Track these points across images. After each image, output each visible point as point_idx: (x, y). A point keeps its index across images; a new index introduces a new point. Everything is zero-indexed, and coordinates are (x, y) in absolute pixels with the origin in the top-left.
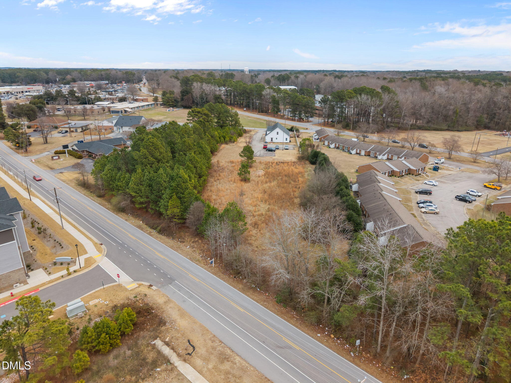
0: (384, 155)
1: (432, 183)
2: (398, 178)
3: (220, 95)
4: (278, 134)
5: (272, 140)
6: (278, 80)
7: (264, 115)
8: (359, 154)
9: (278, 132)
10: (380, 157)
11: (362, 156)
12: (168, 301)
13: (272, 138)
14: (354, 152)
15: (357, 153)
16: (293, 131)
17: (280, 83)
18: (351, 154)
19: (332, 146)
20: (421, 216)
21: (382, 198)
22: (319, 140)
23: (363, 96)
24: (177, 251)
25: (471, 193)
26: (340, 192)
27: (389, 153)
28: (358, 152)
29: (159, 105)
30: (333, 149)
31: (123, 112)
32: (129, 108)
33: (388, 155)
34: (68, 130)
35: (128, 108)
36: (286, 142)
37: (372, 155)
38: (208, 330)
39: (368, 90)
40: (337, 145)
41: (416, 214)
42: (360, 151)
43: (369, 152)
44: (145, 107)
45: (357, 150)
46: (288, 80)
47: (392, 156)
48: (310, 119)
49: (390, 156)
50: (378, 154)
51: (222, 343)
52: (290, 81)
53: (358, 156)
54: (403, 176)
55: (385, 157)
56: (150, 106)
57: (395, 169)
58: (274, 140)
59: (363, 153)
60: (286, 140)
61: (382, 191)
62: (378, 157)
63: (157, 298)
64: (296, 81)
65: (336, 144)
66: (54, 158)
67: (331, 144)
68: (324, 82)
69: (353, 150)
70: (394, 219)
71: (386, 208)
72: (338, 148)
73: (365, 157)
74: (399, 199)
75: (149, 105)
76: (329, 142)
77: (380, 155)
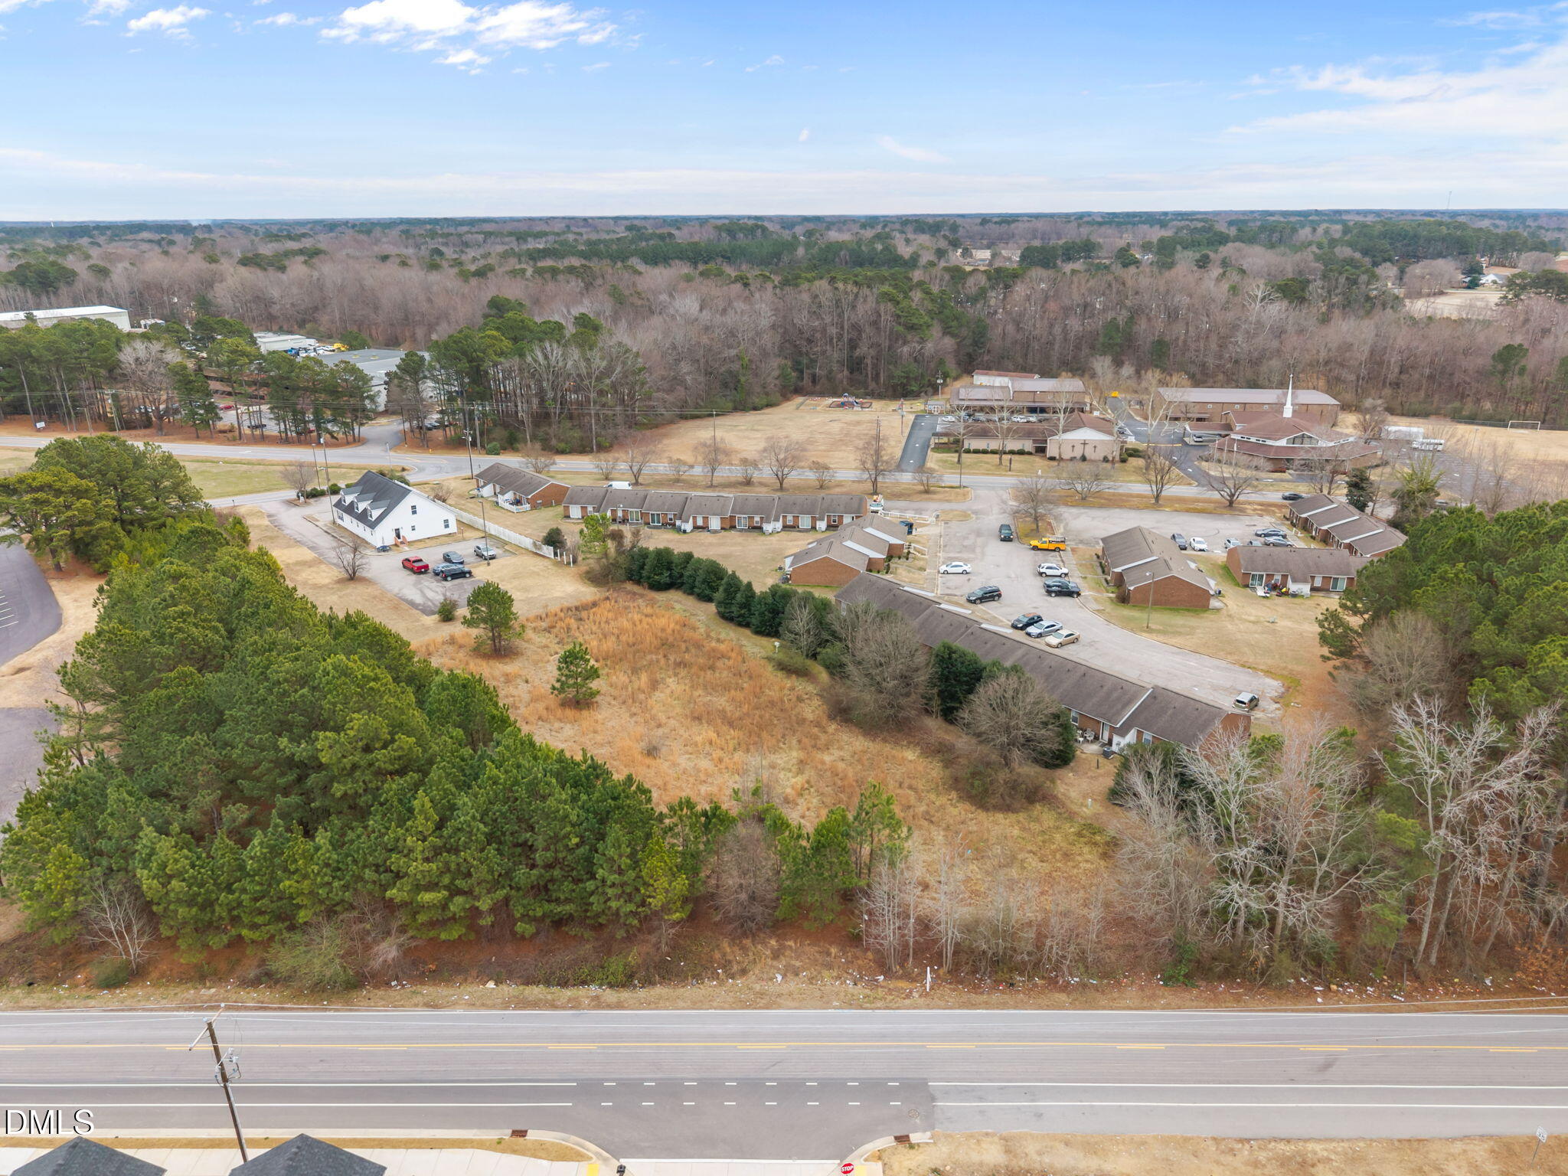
0: (776, 520)
1: (960, 570)
4: (414, 512)
5: (398, 536)
6: (22, 284)
8: (704, 528)
9: (414, 507)
10: (768, 527)
11: (715, 532)
12: (1009, 1144)
13: (397, 531)
14: (689, 525)
15: (699, 528)
18: (685, 532)
22: (525, 506)
24: (780, 1007)
25: (1049, 572)
27: (785, 511)
28: (700, 522)
33: (785, 517)
36: (448, 531)
37: (742, 522)
38: (1186, 1140)
40: (620, 514)
42: (706, 519)
43: (732, 518)
45: (695, 518)
47: (796, 518)
48: (362, 430)
49: (790, 518)
50: (757, 519)
51: (1248, 1140)
54: (888, 565)
55: (779, 525)
57: (874, 555)
59: (715, 523)
60: (447, 526)
62: (763, 526)
63: (975, 1157)
65: (614, 511)
67: (598, 513)
69: (686, 521)
72: (625, 521)
73: (724, 533)
76: (584, 509)
77: (764, 521)
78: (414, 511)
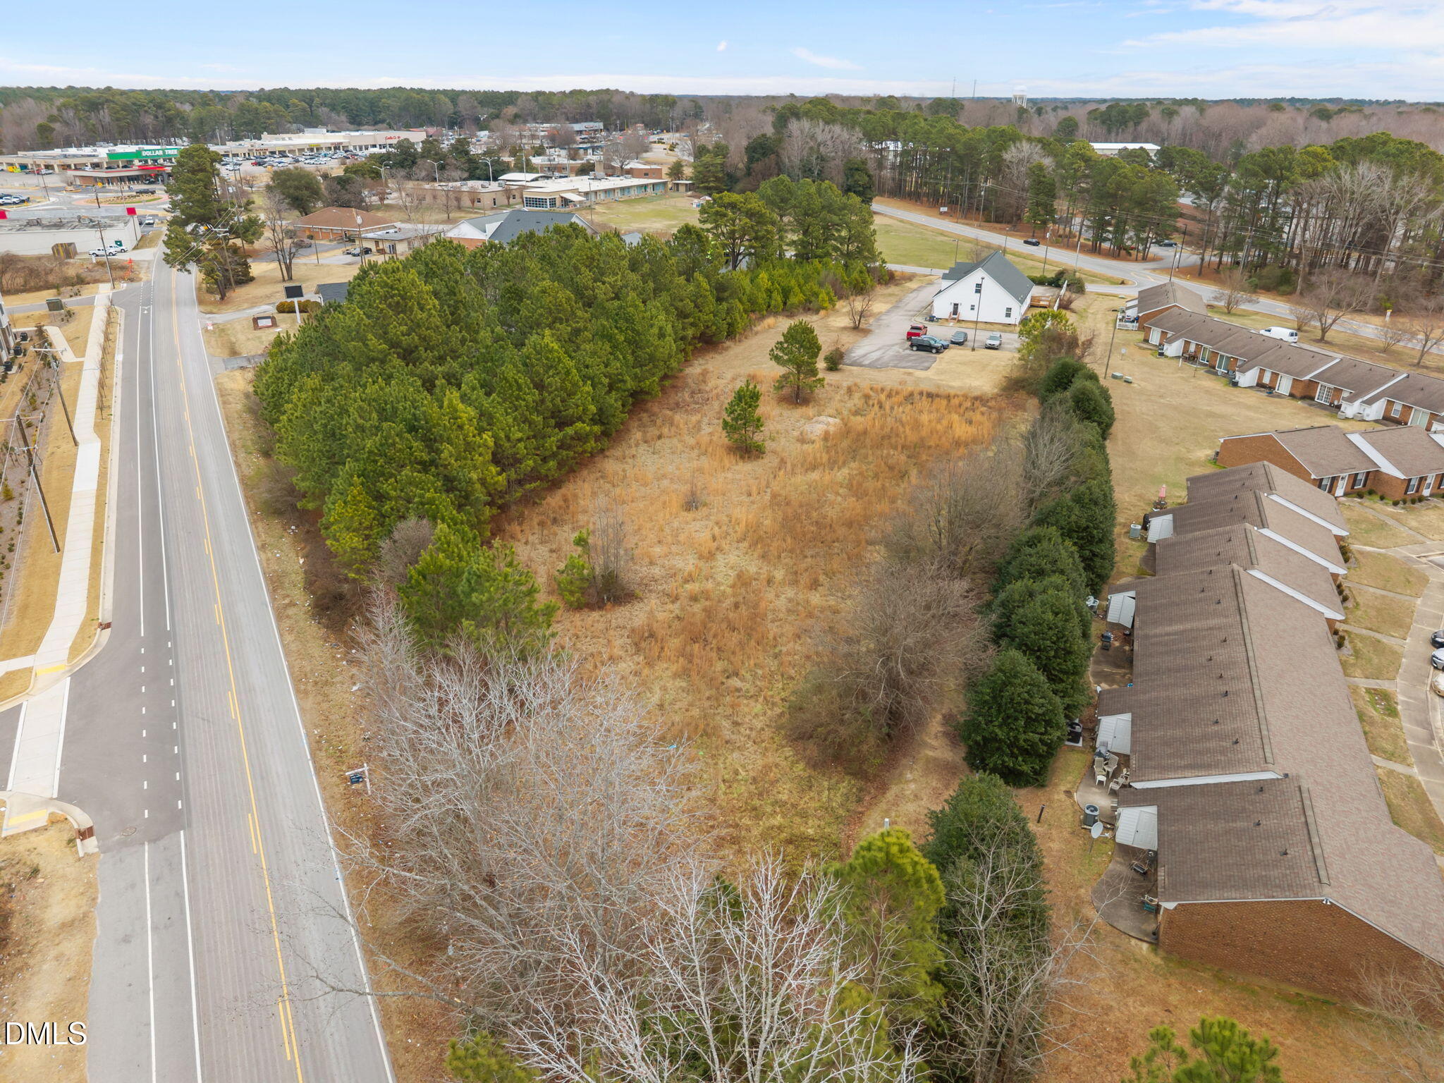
0: (1370, 402)
2: (1391, 509)
3: (864, 162)
4: (978, 291)
5: (955, 312)
7: (1000, 231)
8: (1269, 389)
9: (979, 286)
10: (1350, 409)
11: (1280, 396)
13: (956, 306)
14: (1247, 378)
15: (1260, 385)
16: (1060, 287)
17: (1109, 131)
18: (1235, 384)
19: (1173, 349)
20: (1425, 708)
21: (1228, 603)
22: (1136, 324)
23: (1362, 168)
26: (1028, 550)
27: (1394, 394)
28: (1266, 380)
29: (682, 189)
30: (1174, 362)
31: (558, 202)
32: (579, 193)
33: (1390, 403)
34: (372, 246)
35: (576, 191)
36: (1008, 321)
37: (1320, 396)
39: (1391, 148)
40: (1192, 348)
41: (1400, 698)
42: (1275, 376)
43: (1312, 384)
44: (633, 193)
45: (1262, 372)
46: (1137, 124)
47: (1407, 409)
48: (1154, 250)
49: (1398, 406)
50: (1345, 394)
52: (1144, 126)
53: (1263, 394)
54: (1421, 499)
55: (1376, 411)
56: (649, 190)
57: (1388, 468)
58: (964, 313)
59: (1284, 386)
60: (1008, 315)
61: (1251, 563)
62: (1344, 405)
64: (1164, 127)
65: (1187, 343)
66: (261, 323)
67: (1170, 341)
68: (1263, 131)
69: (1243, 372)
70: (1227, 727)
71: (1221, 655)
72: (1192, 358)
73: (1289, 401)
74: (1330, 614)
75: (645, 186)
76: (1166, 334)
77: (1351, 400)
78: (978, 289)
